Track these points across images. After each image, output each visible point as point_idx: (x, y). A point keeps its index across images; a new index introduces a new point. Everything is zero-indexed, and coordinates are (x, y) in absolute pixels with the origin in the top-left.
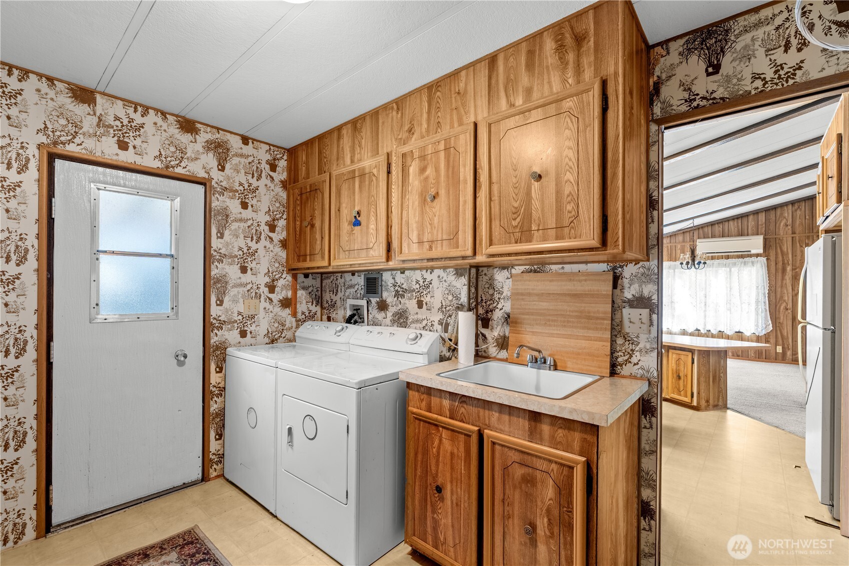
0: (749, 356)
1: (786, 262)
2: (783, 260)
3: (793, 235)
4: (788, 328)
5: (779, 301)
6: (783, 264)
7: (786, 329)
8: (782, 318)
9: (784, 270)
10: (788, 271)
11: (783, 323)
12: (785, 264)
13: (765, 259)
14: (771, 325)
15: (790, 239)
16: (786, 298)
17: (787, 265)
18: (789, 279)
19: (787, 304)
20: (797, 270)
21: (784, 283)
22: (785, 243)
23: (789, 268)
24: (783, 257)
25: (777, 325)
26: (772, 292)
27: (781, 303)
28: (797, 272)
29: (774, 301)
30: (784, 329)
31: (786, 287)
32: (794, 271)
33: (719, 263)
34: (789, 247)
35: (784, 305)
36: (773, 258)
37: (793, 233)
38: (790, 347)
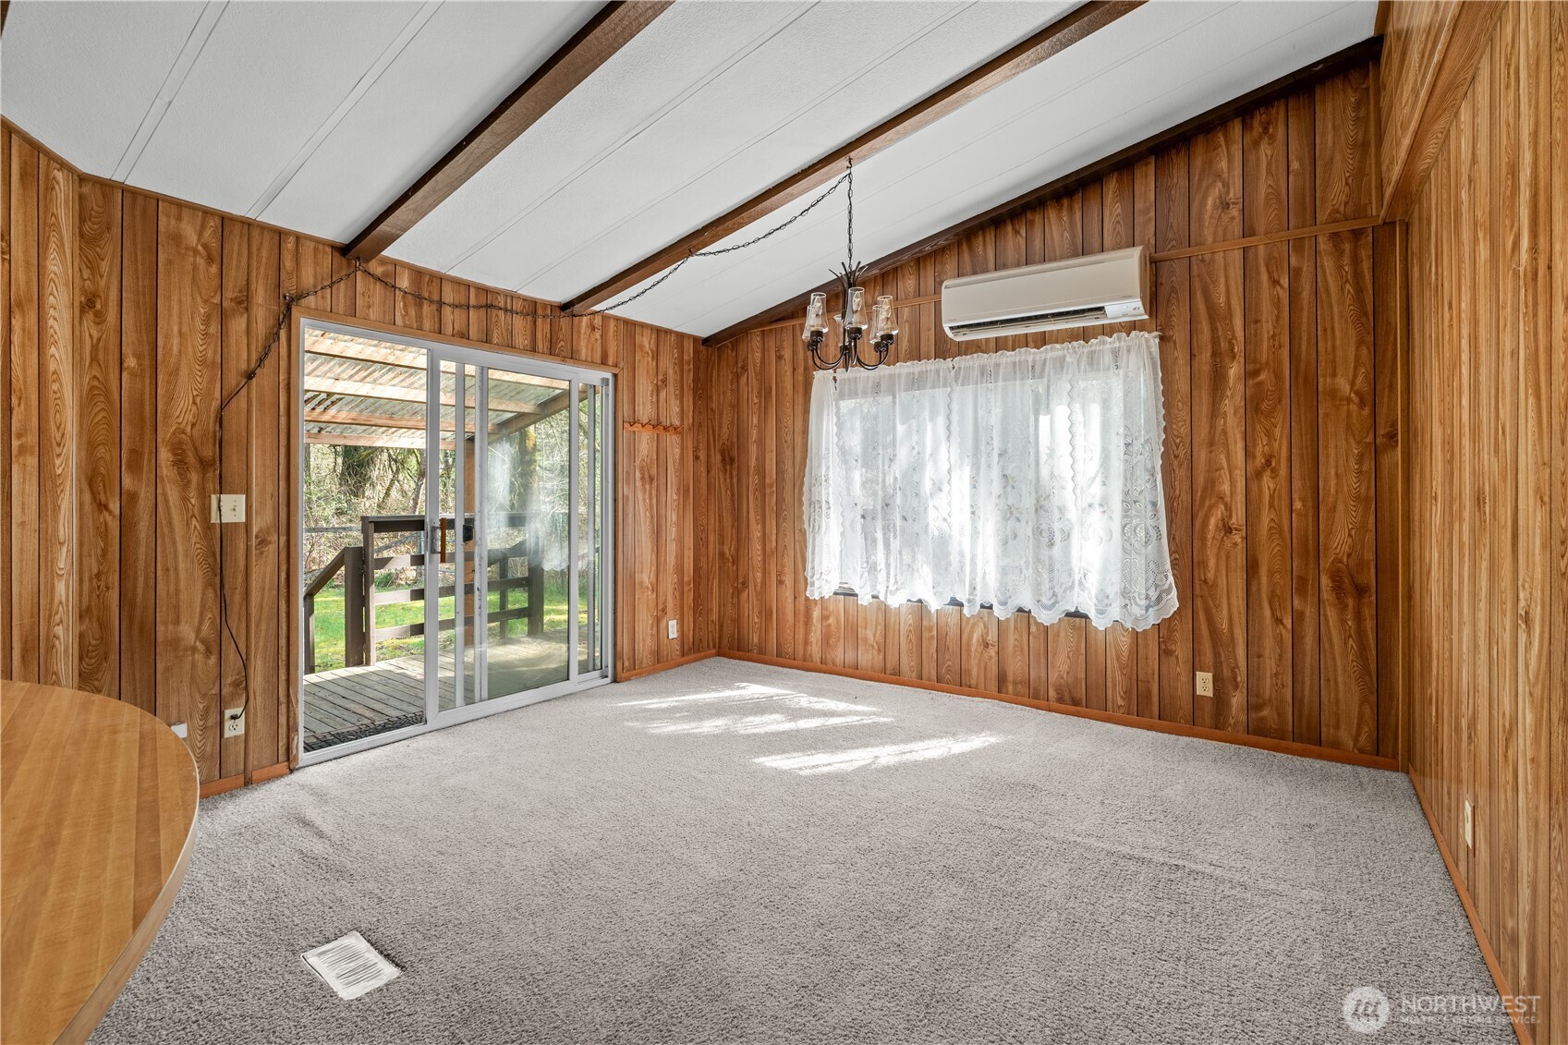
0: (1109, 705)
1: (1224, 345)
2: (1215, 341)
3: (1247, 242)
4: (1234, 601)
5: (1203, 499)
6: (1214, 355)
7: (1225, 607)
8: (1212, 563)
9: (1218, 379)
10: (1231, 382)
11: (1215, 585)
12: (1221, 353)
13: (1152, 339)
14: (1174, 592)
15: (1237, 256)
16: (1226, 487)
17: (1227, 360)
18: (1235, 414)
19: (1228, 508)
20: (1262, 377)
21: (1219, 429)
22: (1222, 274)
23: (1234, 371)
24: (1214, 330)
25: (1197, 591)
26: (1181, 465)
27: (1211, 507)
28: (1260, 383)
29: (1186, 497)
30: (1218, 606)
31: (1226, 445)
32: (1251, 382)
33: (1014, 364)
34: (1233, 290)
35: (1219, 512)
36: (1180, 335)
37: (1248, 231)
38: (1241, 678)
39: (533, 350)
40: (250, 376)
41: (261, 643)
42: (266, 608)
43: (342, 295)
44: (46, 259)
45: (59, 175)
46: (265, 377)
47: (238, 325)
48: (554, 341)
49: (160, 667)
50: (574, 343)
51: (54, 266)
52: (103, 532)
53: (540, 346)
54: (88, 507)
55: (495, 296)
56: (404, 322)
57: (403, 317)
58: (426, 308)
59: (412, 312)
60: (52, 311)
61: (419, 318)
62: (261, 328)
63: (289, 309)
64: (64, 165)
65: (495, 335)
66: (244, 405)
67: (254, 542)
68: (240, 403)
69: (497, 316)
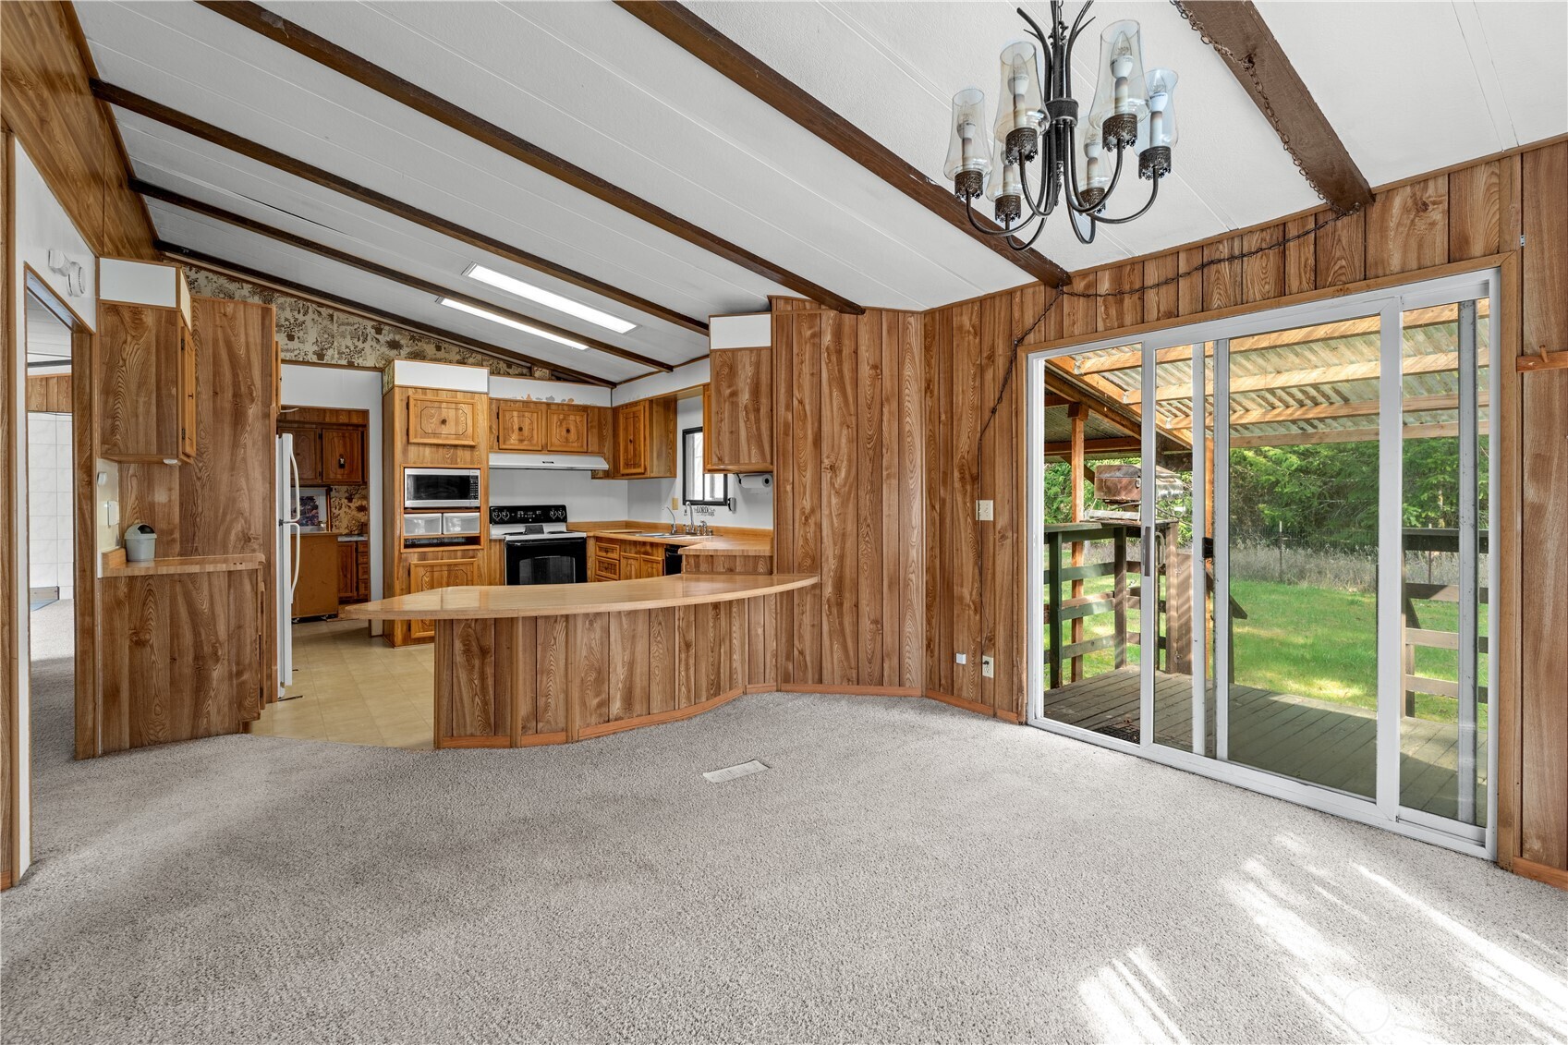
39: (1281, 293)
40: (994, 411)
41: (1003, 613)
42: (1005, 588)
43: (1052, 323)
44: (903, 369)
45: (912, 320)
46: (1003, 410)
47: (989, 375)
48: (1322, 265)
49: (955, 612)
50: (1371, 251)
51: (908, 372)
52: (934, 524)
53: (1294, 283)
54: (928, 508)
55: (1214, 247)
56: (1105, 325)
57: (1104, 320)
58: (1128, 302)
59: (1113, 312)
60: (907, 398)
61: (1120, 315)
62: (1001, 373)
63: (1015, 351)
64: (913, 313)
65: (1216, 296)
66: (992, 433)
67: (998, 536)
68: (989, 433)
69: (1218, 272)
